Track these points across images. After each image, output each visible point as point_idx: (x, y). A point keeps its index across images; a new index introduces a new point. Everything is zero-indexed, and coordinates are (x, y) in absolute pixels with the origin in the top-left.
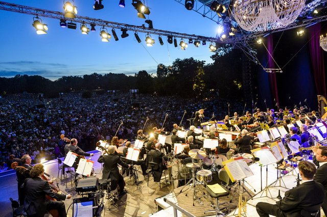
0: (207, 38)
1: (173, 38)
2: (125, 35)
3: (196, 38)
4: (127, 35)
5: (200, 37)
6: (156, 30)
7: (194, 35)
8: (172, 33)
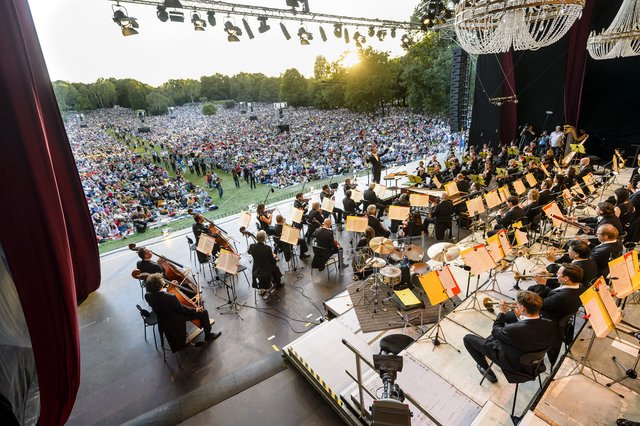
0: (398, 23)
1: (343, 27)
2: (264, 28)
3: (381, 24)
4: (268, 28)
5: (387, 23)
6: (315, 15)
7: (377, 20)
8: (340, 17)
